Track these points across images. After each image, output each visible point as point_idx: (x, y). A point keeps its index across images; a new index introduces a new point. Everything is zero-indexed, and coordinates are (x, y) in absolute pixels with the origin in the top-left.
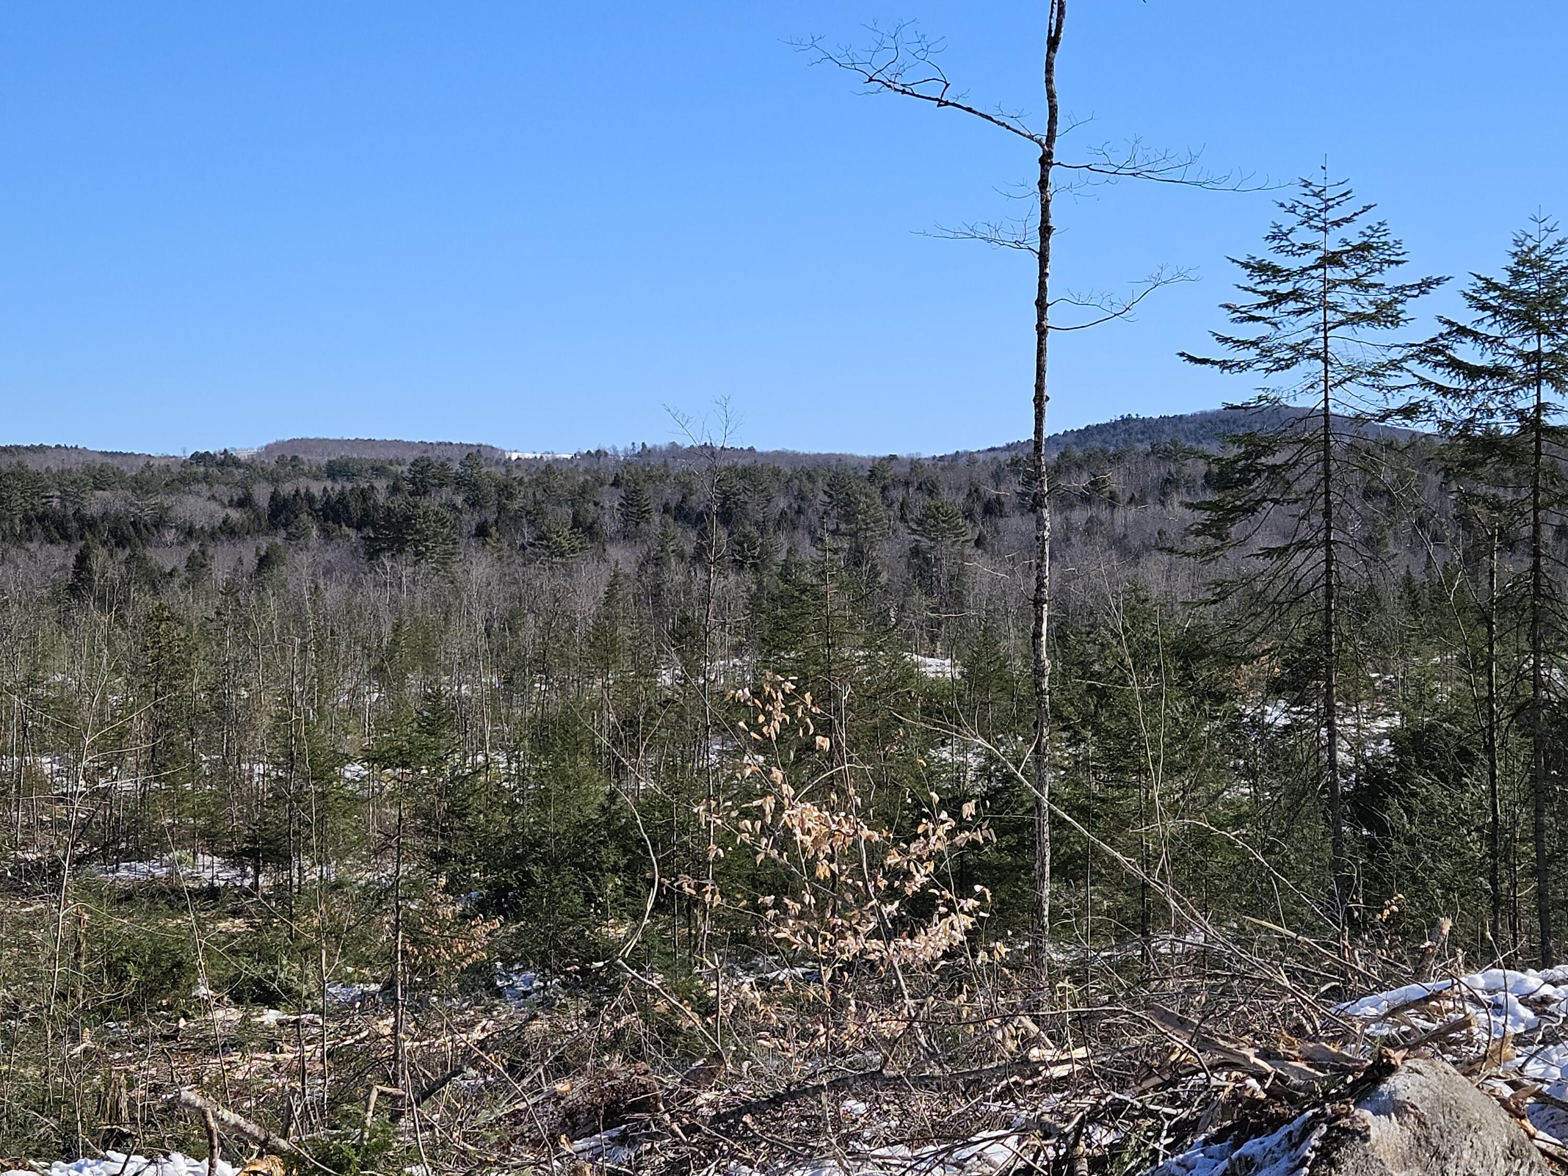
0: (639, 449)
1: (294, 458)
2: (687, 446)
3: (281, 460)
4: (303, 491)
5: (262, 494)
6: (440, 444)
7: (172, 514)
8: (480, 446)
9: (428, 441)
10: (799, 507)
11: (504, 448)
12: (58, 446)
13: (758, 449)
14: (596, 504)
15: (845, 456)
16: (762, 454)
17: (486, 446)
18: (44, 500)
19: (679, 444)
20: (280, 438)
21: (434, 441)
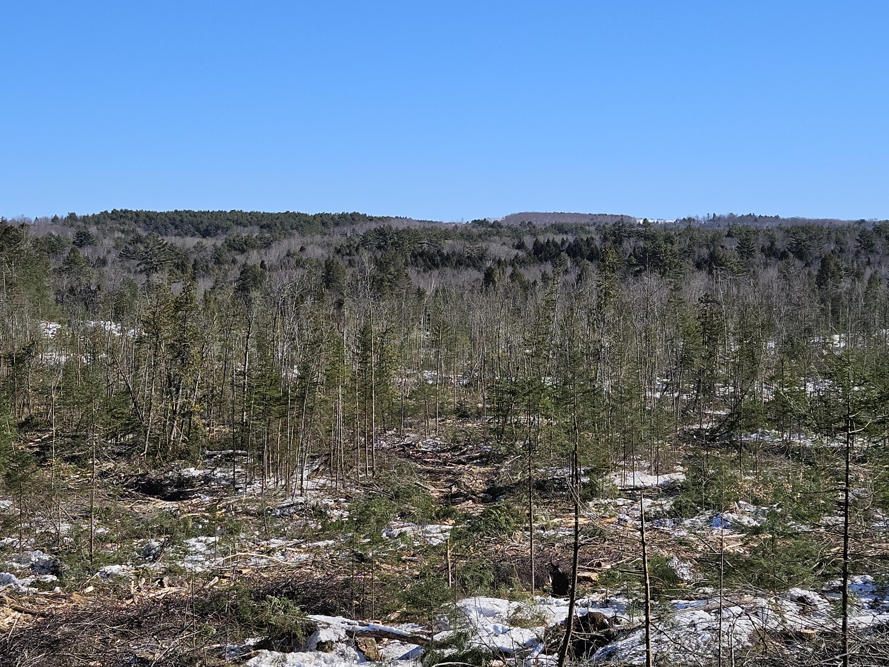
0: (711, 217)
1: (530, 223)
2: (740, 215)
3: (522, 224)
4: (551, 240)
5: (529, 241)
6: (600, 215)
7: (488, 252)
8: (622, 216)
9: (594, 213)
10: (841, 248)
11: (636, 217)
12: (397, 217)
13: (781, 217)
14: (722, 247)
15: (834, 220)
16: (783, 219)
17: (626, 216)
18: (419, 245)
19: (735, 214)
20: (513, 212)
21: (596, 213)
